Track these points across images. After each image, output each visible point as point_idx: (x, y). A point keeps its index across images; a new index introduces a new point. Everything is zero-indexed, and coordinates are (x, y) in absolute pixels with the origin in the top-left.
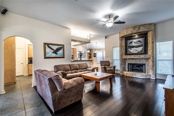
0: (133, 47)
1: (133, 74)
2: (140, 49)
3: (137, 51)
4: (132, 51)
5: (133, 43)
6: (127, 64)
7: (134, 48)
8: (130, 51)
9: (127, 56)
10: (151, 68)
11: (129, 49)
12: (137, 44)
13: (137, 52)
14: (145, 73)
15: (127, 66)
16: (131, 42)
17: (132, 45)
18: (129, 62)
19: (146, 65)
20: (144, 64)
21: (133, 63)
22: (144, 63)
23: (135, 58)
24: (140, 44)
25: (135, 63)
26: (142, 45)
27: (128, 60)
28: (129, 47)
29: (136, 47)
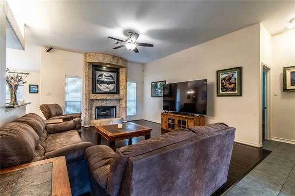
0: (103, 82)
1: (109, 122)
2: (112, 87)
3: (108, 88)
4: (103, 87)
5: (103, 77)
6: (94, 108)
7: (105, 85)
8: (100, 87)
9: (98, 95)
10: (124, 110)
11: (98, 85)
12: (109, 79)
13: (108, 90)
14: (116, 117)
15: (93, 112)
16: (101, 75)
17: (102, 79)
18: (98, 106)
19: (117, 107)
20: (115, 107)
21: (102, 105)
22: (115, 105)
23: (108, 98)
24: (111, 80)
25: (105, 105)
26: (114, 82)
27: (96, 102)
28: (98, 81)
29: (108, 84)
